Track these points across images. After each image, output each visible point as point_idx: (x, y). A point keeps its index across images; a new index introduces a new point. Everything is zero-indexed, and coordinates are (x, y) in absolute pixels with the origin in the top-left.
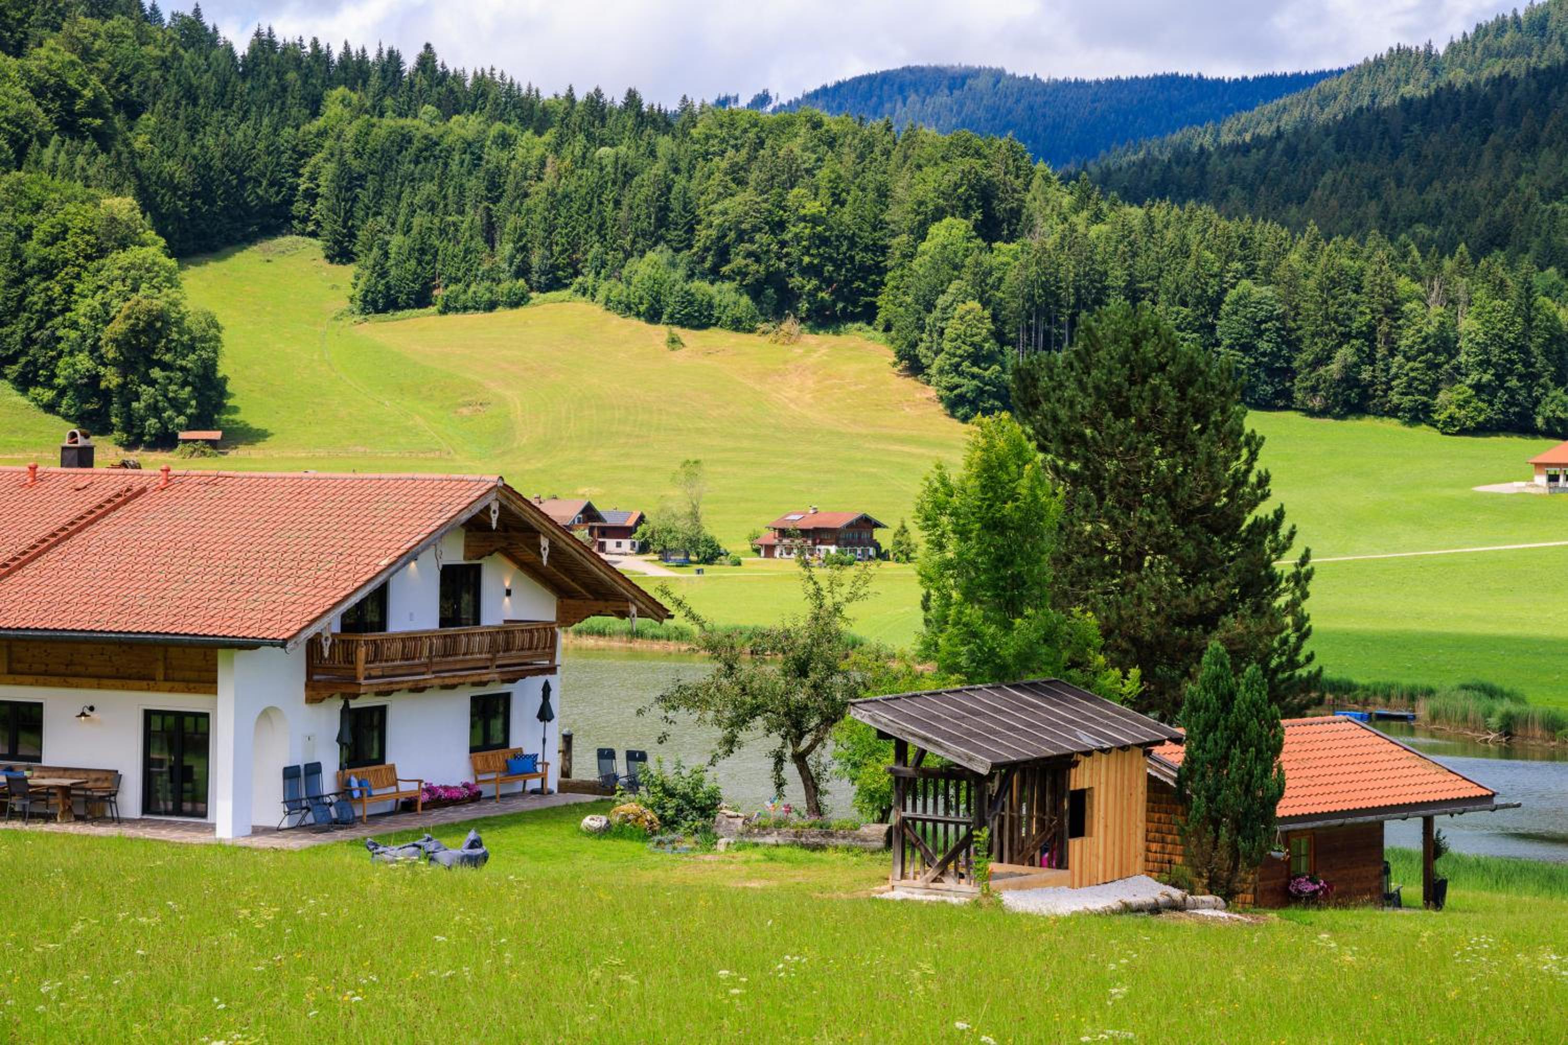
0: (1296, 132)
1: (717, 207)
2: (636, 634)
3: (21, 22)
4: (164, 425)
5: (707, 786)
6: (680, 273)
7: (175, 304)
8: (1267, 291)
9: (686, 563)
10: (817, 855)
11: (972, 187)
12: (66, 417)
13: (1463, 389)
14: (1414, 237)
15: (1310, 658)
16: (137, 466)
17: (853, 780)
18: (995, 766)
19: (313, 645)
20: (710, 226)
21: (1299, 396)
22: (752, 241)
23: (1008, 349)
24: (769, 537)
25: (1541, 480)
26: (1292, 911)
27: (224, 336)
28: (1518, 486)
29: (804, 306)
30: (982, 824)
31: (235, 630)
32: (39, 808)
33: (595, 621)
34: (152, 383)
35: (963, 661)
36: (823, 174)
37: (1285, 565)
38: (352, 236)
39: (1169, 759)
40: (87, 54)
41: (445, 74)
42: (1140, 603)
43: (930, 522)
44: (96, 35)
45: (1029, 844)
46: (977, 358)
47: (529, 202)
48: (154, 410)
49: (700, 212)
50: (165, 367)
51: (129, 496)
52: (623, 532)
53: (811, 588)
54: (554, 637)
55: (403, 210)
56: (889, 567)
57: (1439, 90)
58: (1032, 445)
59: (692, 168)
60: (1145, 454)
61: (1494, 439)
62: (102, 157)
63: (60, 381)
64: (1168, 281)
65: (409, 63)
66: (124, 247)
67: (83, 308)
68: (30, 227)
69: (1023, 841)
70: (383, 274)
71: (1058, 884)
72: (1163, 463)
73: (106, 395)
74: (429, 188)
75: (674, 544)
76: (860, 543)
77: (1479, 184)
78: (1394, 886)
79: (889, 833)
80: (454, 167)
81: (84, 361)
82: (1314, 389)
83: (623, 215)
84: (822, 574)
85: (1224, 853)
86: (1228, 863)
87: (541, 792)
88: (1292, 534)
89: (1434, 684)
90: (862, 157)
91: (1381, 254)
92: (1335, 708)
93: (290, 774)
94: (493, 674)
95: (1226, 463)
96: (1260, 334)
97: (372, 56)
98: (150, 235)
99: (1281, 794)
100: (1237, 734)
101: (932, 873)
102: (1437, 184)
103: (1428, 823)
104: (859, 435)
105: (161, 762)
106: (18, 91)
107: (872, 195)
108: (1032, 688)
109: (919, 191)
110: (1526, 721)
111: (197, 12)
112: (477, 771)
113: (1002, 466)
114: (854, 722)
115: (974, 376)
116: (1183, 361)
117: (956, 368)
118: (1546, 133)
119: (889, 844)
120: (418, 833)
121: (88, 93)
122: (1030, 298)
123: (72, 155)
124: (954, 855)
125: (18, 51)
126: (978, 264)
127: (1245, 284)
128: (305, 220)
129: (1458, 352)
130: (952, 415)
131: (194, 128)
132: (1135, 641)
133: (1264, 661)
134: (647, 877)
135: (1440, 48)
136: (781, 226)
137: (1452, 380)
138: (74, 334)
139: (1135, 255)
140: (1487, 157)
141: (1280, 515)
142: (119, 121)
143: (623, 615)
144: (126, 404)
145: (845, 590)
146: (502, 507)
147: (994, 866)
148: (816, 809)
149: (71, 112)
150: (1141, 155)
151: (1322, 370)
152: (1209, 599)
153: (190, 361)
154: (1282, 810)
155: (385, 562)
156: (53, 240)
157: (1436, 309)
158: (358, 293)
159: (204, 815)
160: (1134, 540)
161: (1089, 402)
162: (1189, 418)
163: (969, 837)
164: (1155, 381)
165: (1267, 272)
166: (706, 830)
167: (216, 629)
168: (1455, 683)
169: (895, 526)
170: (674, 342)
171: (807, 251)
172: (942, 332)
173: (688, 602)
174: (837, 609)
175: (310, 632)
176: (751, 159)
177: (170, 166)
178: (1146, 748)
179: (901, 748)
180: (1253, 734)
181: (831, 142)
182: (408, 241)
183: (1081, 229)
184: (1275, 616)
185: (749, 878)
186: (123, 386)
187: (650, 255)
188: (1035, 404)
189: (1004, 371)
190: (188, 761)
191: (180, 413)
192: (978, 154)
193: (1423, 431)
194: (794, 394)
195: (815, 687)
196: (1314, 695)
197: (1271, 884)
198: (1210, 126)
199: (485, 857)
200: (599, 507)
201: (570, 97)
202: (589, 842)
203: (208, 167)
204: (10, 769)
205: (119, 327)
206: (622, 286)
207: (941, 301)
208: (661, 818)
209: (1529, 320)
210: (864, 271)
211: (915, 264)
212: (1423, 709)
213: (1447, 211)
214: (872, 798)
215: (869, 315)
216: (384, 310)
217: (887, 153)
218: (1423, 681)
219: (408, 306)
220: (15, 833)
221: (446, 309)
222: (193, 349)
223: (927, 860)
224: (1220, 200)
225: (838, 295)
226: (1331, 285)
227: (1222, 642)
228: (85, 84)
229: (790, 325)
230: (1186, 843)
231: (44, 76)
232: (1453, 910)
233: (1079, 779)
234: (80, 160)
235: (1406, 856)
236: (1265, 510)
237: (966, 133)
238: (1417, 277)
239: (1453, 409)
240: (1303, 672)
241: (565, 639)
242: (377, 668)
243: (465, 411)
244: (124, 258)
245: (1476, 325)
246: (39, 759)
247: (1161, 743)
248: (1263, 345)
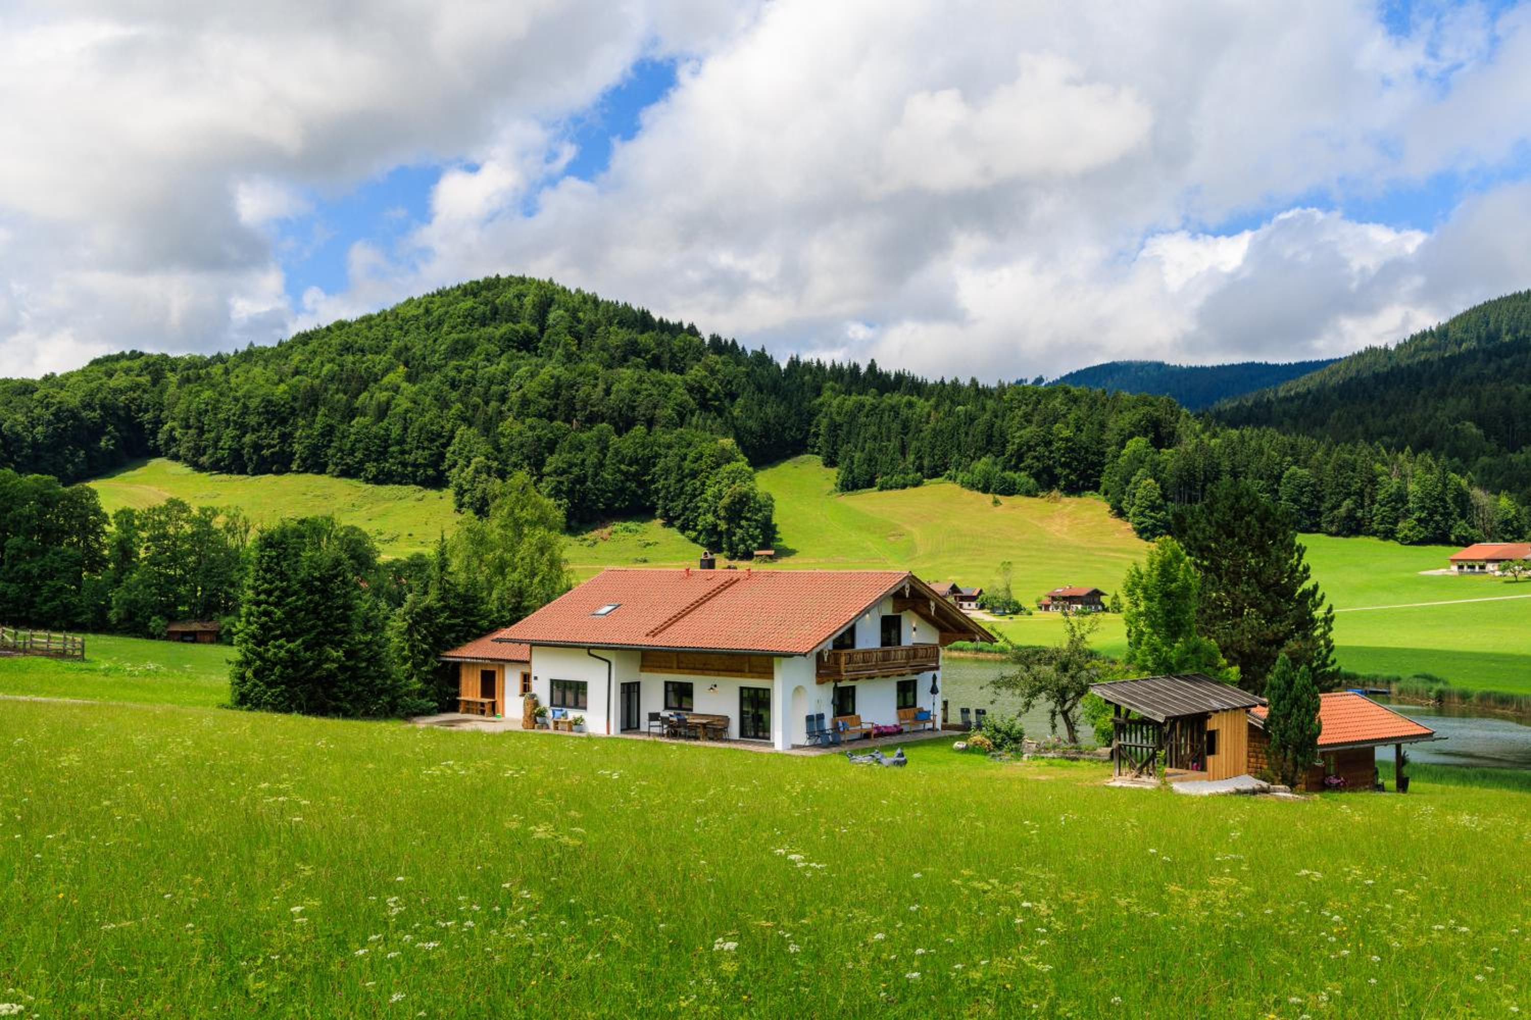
0: (1318, 390)
1: (1018, 434)
2: (980, 650)
3: (683, 359)
4: (747, 547)
5: (1016, 728)
6: (998, 468)
7: (752, 489)
8: (1306, 472)
9: (1004, 614)
10: (1075, 763)
11: (1148, 421)
12: (702, 545)
13: (1411, 521)
14: (1382, 443)
15: (1334, 662)
16: (735, 568)
17: (1093, 725)
18: (1167, 718)
19: (819, 656)
20: (1013, 444)
21: (1324, 525)
22: (1035, 451)
23: (1169, 503)
24: (1046, 600)
25: (1455, 568)
26: (1326, 794)
27: (775, 504)
28: (1442, 571)
29: (1062, 483)
30: (1161, 748)
31: (783, 648)
32: (693, 734)
33: (959, 644)
34: (742, 527)
35: (1149, 664)
36: (1071, 417)
37: (1319, 613)
38: (836, 453)
39: (1260, 714)
40: (713, 372)
41: (881, 373)
42: (1243, 634)
43: (1131, 592)
44: (717, 363)
45: (1186, 758)
46: (1154, 507)
47: (922, 434)
48: (743, 540)
49: (1009, 437)
50: (748, 519)
51: (732, 583)
52: (971, 598)
53: (1068, 627)
54: (938, 651)
55: (861, 440)
56: (1109, 615)
57: (1392, 368)
58: (1183, 553)
59: (1004, 415)
60: (1243, 556)
61: (1429, 547)
62: (719, 420)
63: (699, 527)
64: (1253, 467)
65: (863, 369)
66: (729, 462)
67: (709, 492)
68: (686, 455)
69: (1182, 757)
70: (851, 472)
71: (1201, 779)
72: (1253, 561)
73: (720, 534)
74: (873, 429)
75: (997, 605)
76: (1094, 603)
77: (1416, 415)
78: (1380, 780)
79: (1112, 752)
80: (886, 418)
81: (710, 518)
82: (1332, 522)
83: (969, 439)
84: (1074, 619)
85: (1290, 763)
86: (1292, 768)
87: (933, 730)
88: (1323, 597)
89: (1400, 675)
90: (1091, 408)
91: (1365, 452)
92: (1347, 688)
93: (809, 719)
94: (908, 670)
95: (1286, 560)
96: (1302, 493)
97: (845, 366)
98: (741, 456)
99: (1319, 733)
100: (1296, 701)
101: (1135, 773)
102: (1393, 416)
103: (1398, 748)
104: (1092, 548)
105: (748, 713)
106: (681, 391)
107: (1096, 427)
108: (1186, 678)
109: (1121, 423)
110: (1450, 694)
111: (763, 349)
112: (900, 719)
113: (1170, 563)
114: (1093, 695)
115: (1151, 517)
116: (1262, 508)
117: (1142, 514)
118: (1449, 390)
119: (1112, 757)
120: (872, 749)
121: (713, 390)
122: (1180, 477)
123: (705, 420)
124: (1146, 764)
125: (681, 372)
126: (1153, 460)
127: (1294, 468)
128: (813, 447)
129: (1408, 502)
130: (1141, 537)
131: (761, 405)
132: (1241, 653)
133: (1309, 664)
134: (988, 773)
135: (1392, 347)
136: (1048, 443)
137: (1405, 517)
138: (705, 505)
139: (1235, 454)
140: (1420, 402)
141: (1316, 587)
142: (727, 403)
143: (973, 640)
144: (730, 538)
145: (1087, 627)
146: (911, 587)
147: (1167, 770)
148: (1074, 739)
149: (704, 399)
150: (1237, 403)
151: (1336, 512)
152: (1279, 631)
153: (759, 517)
154: (1320, 742)
155: (854, 614)
156: (696, 460)
157: (1395, 480)
158: (839, 481)
159: (769, 738)
160: (1239, 601)
161: (1213, 530)
162: (1266, 538)
163: (1154, 754)
164: (1247, 519)
165: (1305, 462)
166: (1017, 750)
167: (773, 647)
168: (1411, 675)
169: (1113, 594)
170: (996, 502)
171: (1063, 455)
172: (1134, 495)
173: (1005, 635)
174: (1083, 637)
175: (818, 649)
176: (1034, 410)
177: (750, 423)
178: (1247, 709)
179: (1118, 708)
180: (1305, 701)
181: (1075, 400)
182: (863, 456)
183: (1206, 441)
184: (1315, 640)
185: (1040, 774)
186: (728, 530)
187: (984, 459)
188: (1184, 531)
189: (1167, 514)
190: (761, 712)
191: (754, 541)
192: (1151, 404)
193: (1391, 543)
194: (1057, 527)
195: (1072, 677)
196: (1336, 681)
197: (1315, 779)
198: (1272, 387)
199: (905, 762)
200: (959, 586)
201: (942, 382)
202: (957, 755)
203: (768, 422)
204: (679, 714)
205: (726, 501)
206: (969, 475)
207: (1133, 479)
208: (994, 743)
209: (1445, 485)
210: (1093, 465)
211: (1120, 461)
212: (1394, 688)
213: (1399, 429)
214: (1103, 734)
215: (1096, 487)
216: (852, 490)
217: (1104, 405)
218: (1394, 673)
219: (863, 487)
220: (681, 746)
221: (882, 489)
222: (760, 511)
223: (1132, 766)
224: (1279, 425)
225: (1080, 477)
226: (1340, 468)
227: (1287, 653)
228: (711, 386)
229: (1055, 493)
230: (1269, 757)
231: (693, 383)
232: (1413, 793)
233: (1211, 725)
234: (709, 422)
235: (1385, 764)
236: (1308, 585)
237: (1145, 394)
238: (1385, 463)
239: (1406, 531)
240: (1330, 669)
241: (943, 653)
242: (850, 667)
243: (892, 539)
244: (728, 468)
245: (1417, 488)
246: (691, 710)
247: (1255, 706)
248: (1305, 499)
